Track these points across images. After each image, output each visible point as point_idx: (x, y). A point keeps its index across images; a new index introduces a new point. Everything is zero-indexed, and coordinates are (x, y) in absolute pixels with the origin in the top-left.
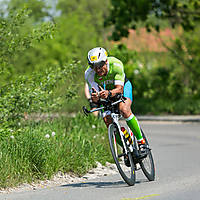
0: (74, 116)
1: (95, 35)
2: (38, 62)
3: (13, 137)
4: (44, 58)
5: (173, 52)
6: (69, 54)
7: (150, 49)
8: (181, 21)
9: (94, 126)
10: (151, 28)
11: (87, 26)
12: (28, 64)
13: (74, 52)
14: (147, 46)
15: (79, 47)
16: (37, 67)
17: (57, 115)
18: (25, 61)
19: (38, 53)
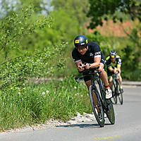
0: (62, 80)
1: (77, 24)
2: (37, 42)
3: (19, 93)
4: (41, 39)
5: (131, 37)
6: (59, 37)
7: (115, 35)
8: (138, 15)
9: (75, 88)
10: (116, 20)
11: (71, 17)
12: (30, 43)
13: (62, 35)
14: (113, 32)
15: (65, 32)
16: (37, 45)
17: (50, 79)
18: (28, 41)
19: (37, 36)
